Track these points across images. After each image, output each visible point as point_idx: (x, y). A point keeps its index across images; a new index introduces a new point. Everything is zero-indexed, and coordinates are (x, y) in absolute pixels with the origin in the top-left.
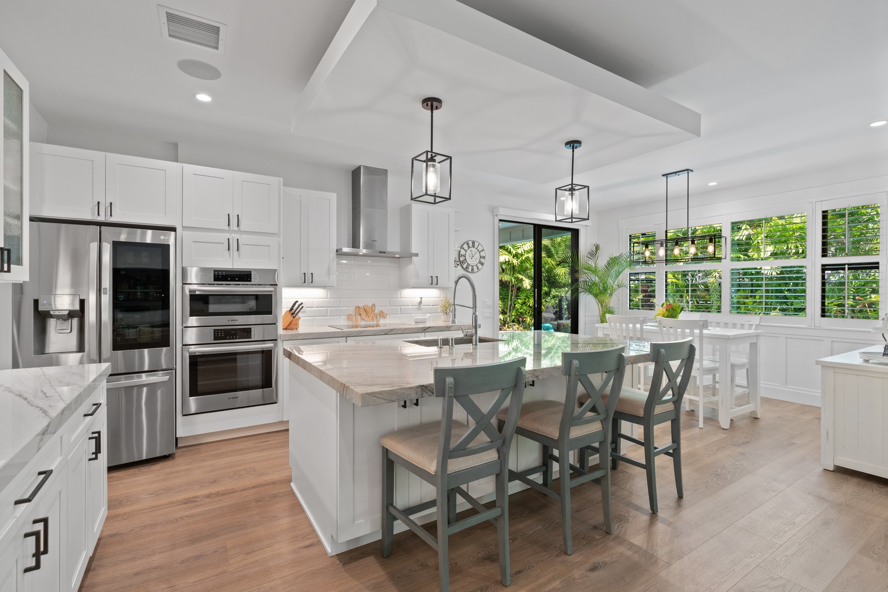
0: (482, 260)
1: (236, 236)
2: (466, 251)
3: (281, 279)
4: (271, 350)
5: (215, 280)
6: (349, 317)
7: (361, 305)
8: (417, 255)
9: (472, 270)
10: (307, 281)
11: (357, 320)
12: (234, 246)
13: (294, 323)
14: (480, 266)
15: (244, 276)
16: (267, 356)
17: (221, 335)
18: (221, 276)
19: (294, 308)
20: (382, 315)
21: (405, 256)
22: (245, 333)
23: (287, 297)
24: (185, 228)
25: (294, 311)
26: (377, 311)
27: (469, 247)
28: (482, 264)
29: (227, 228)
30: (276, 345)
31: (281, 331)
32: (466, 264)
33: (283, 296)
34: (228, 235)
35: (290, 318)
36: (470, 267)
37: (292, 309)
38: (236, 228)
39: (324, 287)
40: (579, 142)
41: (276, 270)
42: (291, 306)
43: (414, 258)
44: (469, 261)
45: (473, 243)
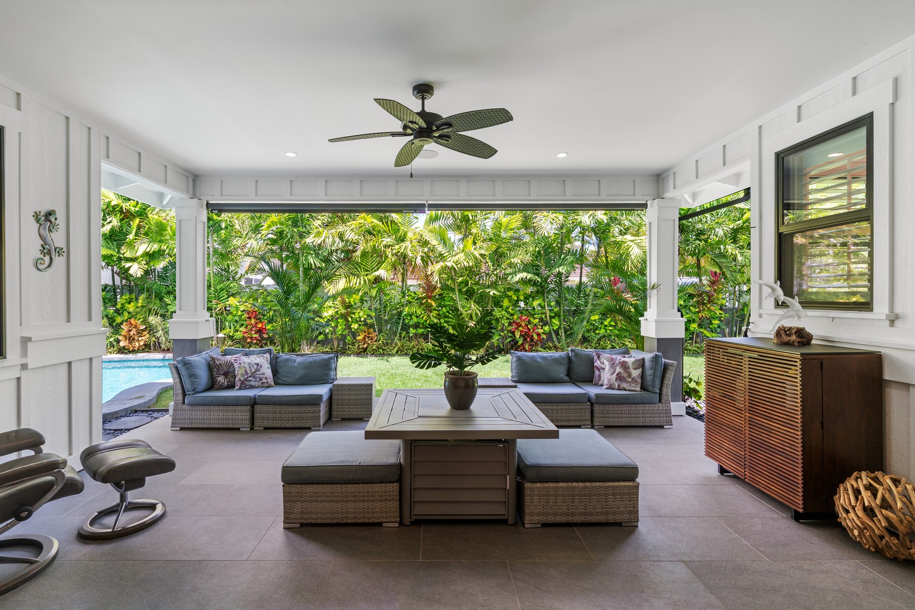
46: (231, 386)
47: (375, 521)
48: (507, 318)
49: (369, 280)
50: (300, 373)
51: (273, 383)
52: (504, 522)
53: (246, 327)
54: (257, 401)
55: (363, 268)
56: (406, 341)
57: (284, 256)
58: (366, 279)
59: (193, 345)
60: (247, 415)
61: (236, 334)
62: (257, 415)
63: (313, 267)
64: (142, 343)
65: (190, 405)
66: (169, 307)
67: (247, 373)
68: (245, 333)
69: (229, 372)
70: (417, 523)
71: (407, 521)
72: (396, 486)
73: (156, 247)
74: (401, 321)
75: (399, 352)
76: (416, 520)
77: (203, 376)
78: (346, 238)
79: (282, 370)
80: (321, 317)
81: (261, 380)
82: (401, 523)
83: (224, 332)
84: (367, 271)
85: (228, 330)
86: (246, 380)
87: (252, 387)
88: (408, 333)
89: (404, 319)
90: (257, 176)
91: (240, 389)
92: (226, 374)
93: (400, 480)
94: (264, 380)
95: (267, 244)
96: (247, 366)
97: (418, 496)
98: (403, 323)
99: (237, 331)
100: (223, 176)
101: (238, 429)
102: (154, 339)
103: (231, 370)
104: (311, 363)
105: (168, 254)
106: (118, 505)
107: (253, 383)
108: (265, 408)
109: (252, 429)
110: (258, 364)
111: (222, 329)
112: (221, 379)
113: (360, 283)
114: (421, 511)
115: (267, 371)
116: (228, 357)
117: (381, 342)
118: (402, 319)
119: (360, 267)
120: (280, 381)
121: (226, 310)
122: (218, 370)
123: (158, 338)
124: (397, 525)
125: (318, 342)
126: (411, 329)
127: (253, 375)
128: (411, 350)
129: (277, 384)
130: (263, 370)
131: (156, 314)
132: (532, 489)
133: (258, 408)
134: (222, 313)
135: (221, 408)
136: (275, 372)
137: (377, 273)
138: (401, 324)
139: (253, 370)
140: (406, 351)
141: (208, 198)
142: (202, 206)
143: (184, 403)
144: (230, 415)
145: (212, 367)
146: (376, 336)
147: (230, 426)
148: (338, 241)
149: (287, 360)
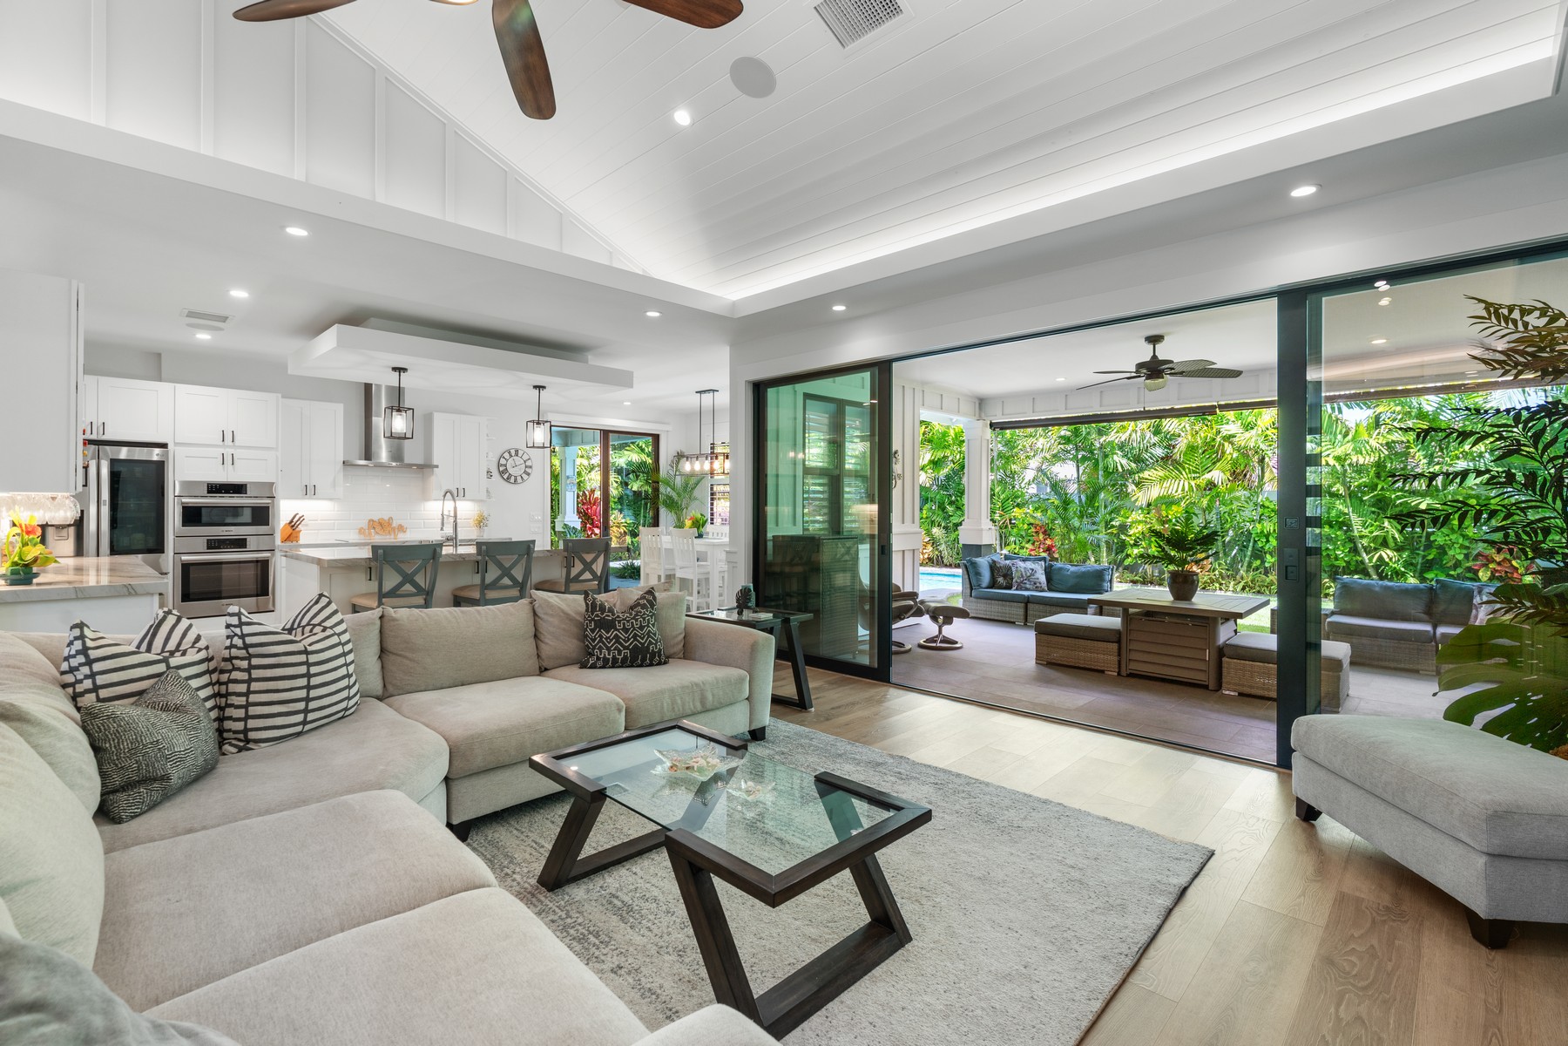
0: (527, 470)
1: (232, 451)
2: (507, 460)
3: (279, 491)
4: (268, 561)
5: (208, 493)
6: (361, 531)
7: (376, 519)
8: (437, 467)
9: (516, 480)
10: (309, 491)
11: (370, 534)
12: (228, 460)
13: (294, 535)
14: (525, 476)
15: (238, 489)
16: (263, 566)
17: (214, 545)
18: (215, 489)
19: (295, 521)
20: (401, 528)
21: (426, 467)
22: (240, 543)
23: (285, 509)
24: (176, 444)
25: (293, 525)
26: (394, 525)
27: (511, 456)
28: (528, 474)
29: (221, 443)
30: (273, 555)
31: (278, 542)
32: (507, 474)
33: (281, 509)
34: (222, 451)
35: (289, 530)
36: (513, 478)
37: (292, 521)
38: (231, 444)
39: (331, 499)
40: (544, 387)
41: (274, 483)
42: (290, 519)
43: (435, 469)
44: (511, 471)
45: (517, 451)
46: (1009, 588)
47: (1099, 668)
48: (1462, 547)
49: (1198, 486)
50: (1072, 582)
51: (1046, 589)
52: (1206, 687)
53: (1033, 544)
54: (1030, 600)
55: (1189, 469)
56: (1260, 573)
57: (1080, 456)
58: (1194, 485)
59: (976, 550)
60: (1021, 612)
61: (1021, 551)
62: (1030, 612)
63: (1120, 470)
64: (926, 556)
65: (976, 598)
66: (951, 518)
67: (1022, 576)
68: (1032, 550)
69: (1007, 574)
70: (1131, 675)
71: (1124, 673)
72: (1115, 646)
73: (940, 454)
74: (1251, 544)
75: (1247, 589)
76: (1130, 673)
77: (986, 576)
78: (1165, 429)
79: (1055, 577)
80: (1127, 535)
81: (1035, 584)
82: (1119, 674)
83: (1009, 548)
84: (1195, 472)
85: (1013, 546)
86: (1022, 582)
87: (1027, 589)
88: (1263, 562)
89: (1255, 541)
90: (1034, 396)
91: (1017, 589)
92: (1005, 576)
93: (1119, 642)
94: (1038, 585)
95: (1059, 444)
96: (1023, 570)
97: (1134, 656)
98: (1253, 547)
99: (1022, 548)
100: (1003, 399)
101: (1014, 623)
102: (937, 553)
103: (1009, 573)
104: (1084, 573)
105: (952, 461)
106: (937, 637)
107: (1028, 586)
108: (1037, 606)
109: (1025, 625)
110: (1033, 570)
111: (1007, 544)
112: (1001, 580)
113: (1183, 490)
114: (1134, 667)
115: (1042, 578)
116: (1008, 562)
117: (1217, 572)
118: (1252, 540)
119: (1184, 469)
120: (1053, 588)
121: (1011, 523)
122: (999, 571)
123: (940, 552)
124: (1116, 674)
125: (1126, 568)
126: (1268, 556)
127: (1028, 578)
128: (1267, 587)
129: (1050, 590)
130: (1037, 575)
131: (939, 525)
132: (1228, 663)
133: (1030, 606)
134: (1006, 527)
135: (1000, 602)
136: (1049, 580)
137: (1208, 476)
138: (1250, 549)
139: (1028, 574)
140: (1258, 589)
141: (991, 418)
142: (985, 426)
143: (971, 596)
144: (1007, 610)
145: (993, 567)
146: (1211, 563)
147: (1008, 619)
148: (1148, 436)
149: (1060, 569)
